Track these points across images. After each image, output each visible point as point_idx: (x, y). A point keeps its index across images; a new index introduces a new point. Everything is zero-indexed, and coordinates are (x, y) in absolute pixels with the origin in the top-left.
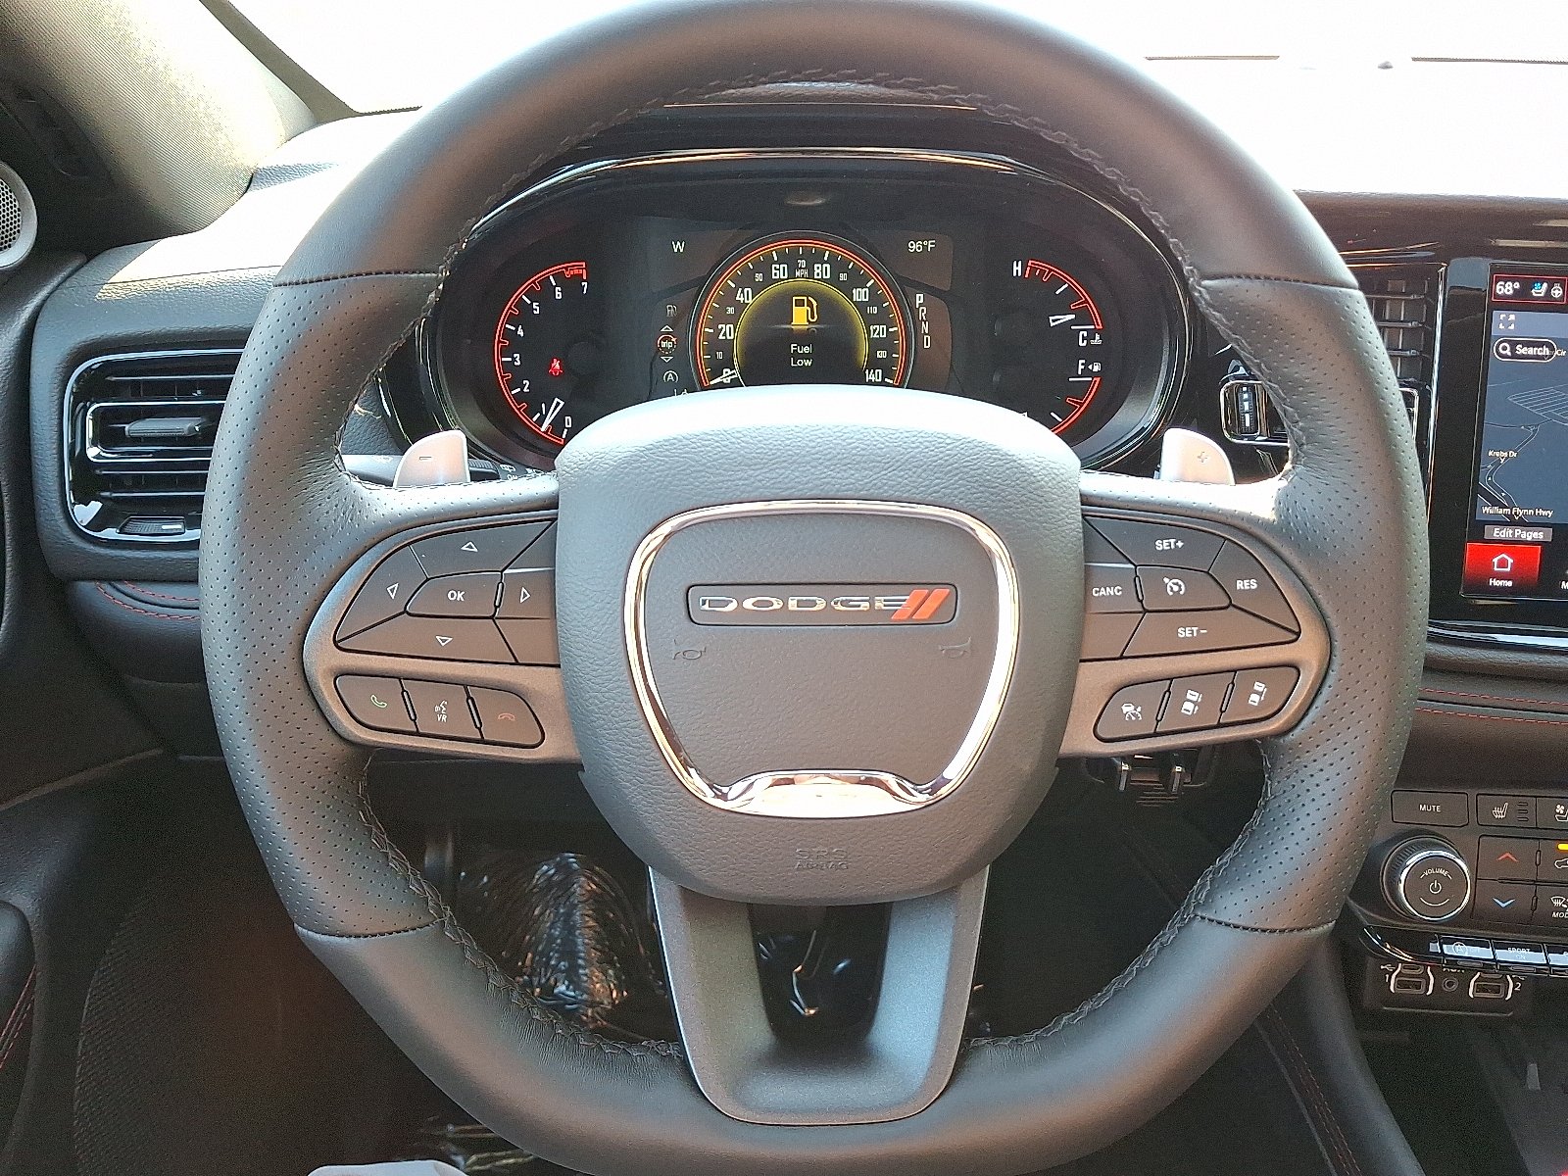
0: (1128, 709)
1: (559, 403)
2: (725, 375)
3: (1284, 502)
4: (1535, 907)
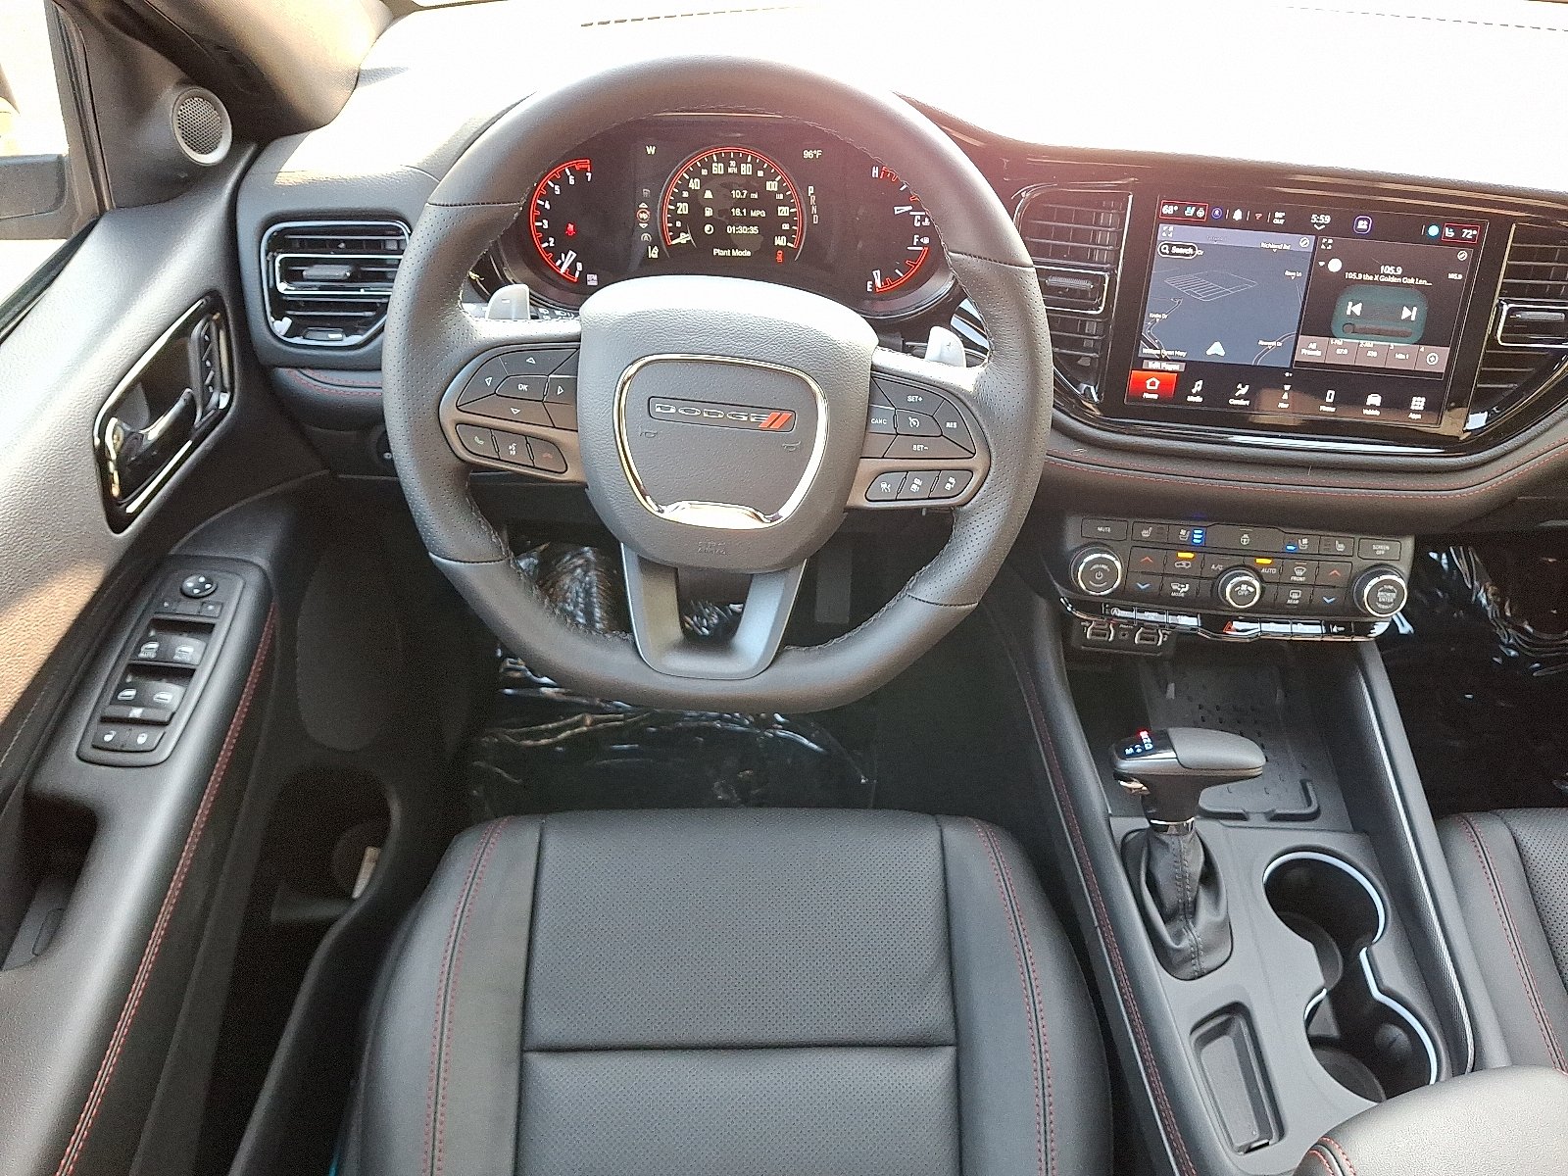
0: (884, 486)
1: (572, 255)
2: (681, 237)
3: (980, 383)
4: (1161, 589)
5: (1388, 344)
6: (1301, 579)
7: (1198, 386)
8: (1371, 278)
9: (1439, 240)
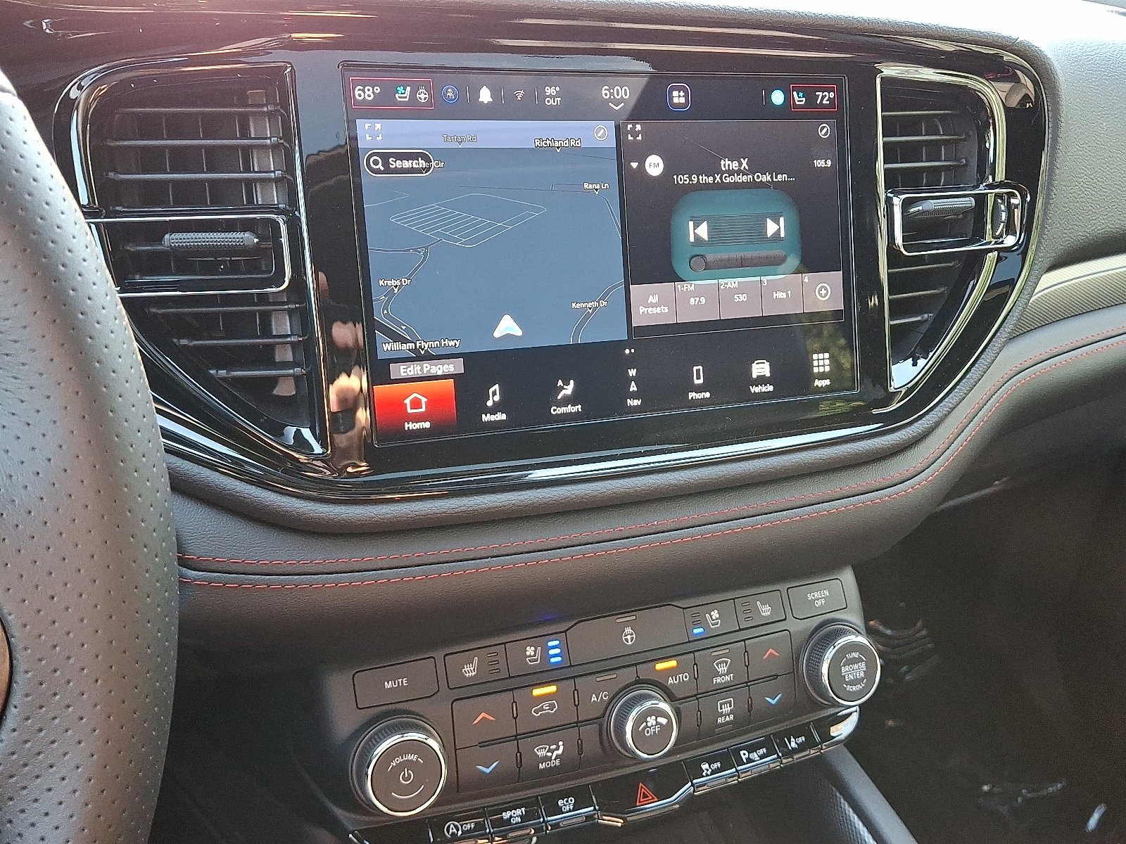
4: (520, 764)
5: (758, 279)
6: (727, 678)
7: (495, 394)
8: (710, 180)
9: (788, 110)
